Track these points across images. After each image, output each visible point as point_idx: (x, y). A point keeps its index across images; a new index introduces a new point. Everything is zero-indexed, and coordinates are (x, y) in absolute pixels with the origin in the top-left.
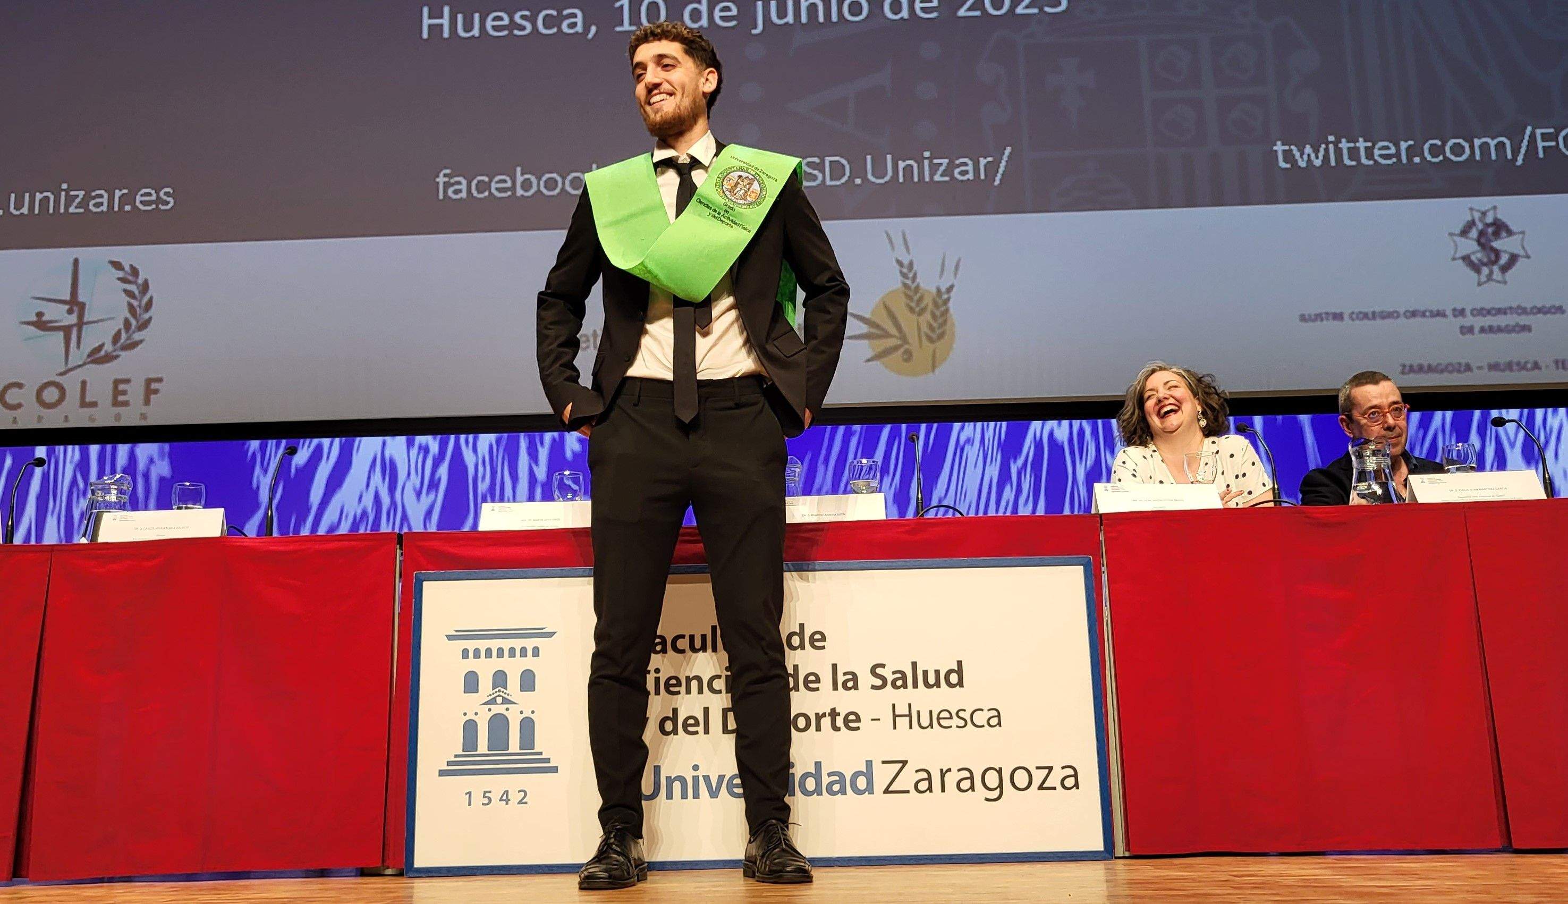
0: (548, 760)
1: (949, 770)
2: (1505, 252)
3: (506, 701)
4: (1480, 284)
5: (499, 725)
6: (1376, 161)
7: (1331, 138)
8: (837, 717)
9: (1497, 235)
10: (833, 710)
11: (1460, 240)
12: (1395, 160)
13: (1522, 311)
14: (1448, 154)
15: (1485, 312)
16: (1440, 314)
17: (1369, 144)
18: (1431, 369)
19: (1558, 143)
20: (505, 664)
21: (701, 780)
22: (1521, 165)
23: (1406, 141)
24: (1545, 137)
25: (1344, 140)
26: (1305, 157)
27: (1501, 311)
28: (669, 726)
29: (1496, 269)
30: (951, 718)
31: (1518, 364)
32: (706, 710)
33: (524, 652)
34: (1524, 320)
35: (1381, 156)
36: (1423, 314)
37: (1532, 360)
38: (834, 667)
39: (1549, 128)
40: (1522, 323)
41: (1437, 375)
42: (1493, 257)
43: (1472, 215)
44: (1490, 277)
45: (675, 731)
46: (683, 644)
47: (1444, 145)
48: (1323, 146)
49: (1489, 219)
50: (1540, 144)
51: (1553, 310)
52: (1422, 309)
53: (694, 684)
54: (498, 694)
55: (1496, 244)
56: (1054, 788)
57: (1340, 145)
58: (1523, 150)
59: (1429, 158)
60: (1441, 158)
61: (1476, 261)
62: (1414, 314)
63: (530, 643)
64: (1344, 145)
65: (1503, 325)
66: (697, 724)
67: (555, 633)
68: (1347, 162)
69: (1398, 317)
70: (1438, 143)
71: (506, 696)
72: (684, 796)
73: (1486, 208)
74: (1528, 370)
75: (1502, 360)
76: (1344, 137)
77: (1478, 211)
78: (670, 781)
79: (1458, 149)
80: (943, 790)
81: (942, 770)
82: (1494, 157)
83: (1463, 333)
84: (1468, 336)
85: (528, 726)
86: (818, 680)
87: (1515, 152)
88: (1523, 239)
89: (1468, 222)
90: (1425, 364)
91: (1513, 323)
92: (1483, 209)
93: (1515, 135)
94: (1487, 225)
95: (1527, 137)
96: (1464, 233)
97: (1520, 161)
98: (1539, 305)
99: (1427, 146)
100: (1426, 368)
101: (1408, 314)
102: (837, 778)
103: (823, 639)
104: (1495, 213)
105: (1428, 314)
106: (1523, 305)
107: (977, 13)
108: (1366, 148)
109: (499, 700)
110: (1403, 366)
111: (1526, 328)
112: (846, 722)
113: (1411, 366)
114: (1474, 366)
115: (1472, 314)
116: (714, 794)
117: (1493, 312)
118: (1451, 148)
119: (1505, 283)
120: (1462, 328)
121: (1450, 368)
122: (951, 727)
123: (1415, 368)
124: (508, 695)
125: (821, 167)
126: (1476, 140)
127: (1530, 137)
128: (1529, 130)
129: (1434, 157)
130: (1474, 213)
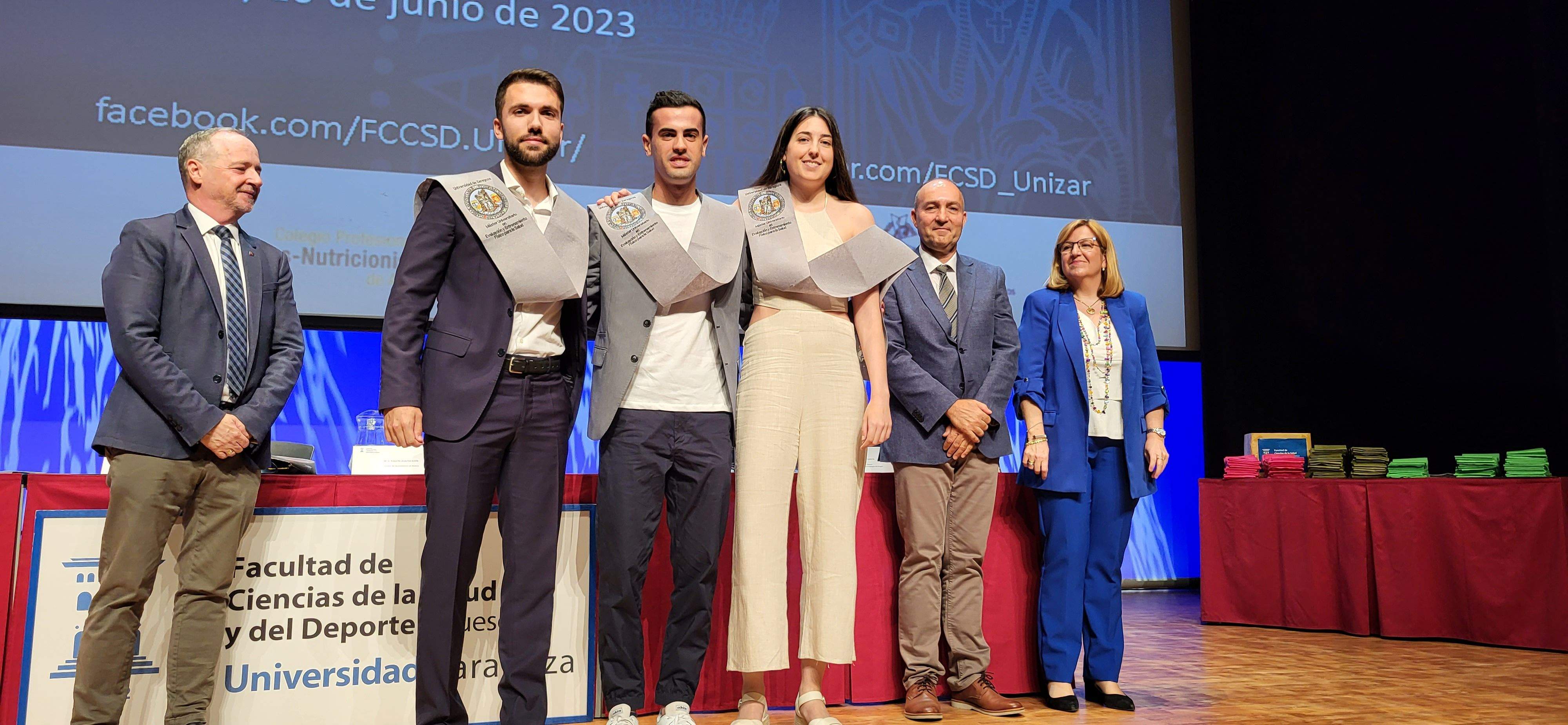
0: (150, 663)
1: (479, 661)
8: (396, 624)
9: (906, 234)
10: (394, 619)
14: (881, 175)
21: (282, 675)
23: (856, 163)
28: (258, 634)
30: (484, 623)
32: (290, 621)
38: (397, 586)
39: (944, 164)
43: (892, 219)
45: (263, 637)
46: (273, 569)
47: (879, 168)
49: (902, 223)
53: (282, 601)
56: (555, 672)
59: (869, 177)
60: (876, 177)
66: (282, 631)
70: (876, 167)
72: (267, 687)
77: (896, 216)
78: (255, 676)
79: (887, 173)
80: (474, 676)
81: (474, 662)
82: (909, 180)
86: (383, 596)
89: (889, 224)
92: (899, 216)
93: (923, 167)
95: (930, 170)
96: (886, 231)
99: (868, 169)
102: (393, 670)
103: (390, 565)
107: (567, 29)
112: (403, 627)
116: (292, 685)
118: (883, 171)
122: (483, 630)
125: (437, 133)
126: (899, 168)
127: (932, 169)
128: (932, 164)
129: (872, 176)
130: (894, 218)
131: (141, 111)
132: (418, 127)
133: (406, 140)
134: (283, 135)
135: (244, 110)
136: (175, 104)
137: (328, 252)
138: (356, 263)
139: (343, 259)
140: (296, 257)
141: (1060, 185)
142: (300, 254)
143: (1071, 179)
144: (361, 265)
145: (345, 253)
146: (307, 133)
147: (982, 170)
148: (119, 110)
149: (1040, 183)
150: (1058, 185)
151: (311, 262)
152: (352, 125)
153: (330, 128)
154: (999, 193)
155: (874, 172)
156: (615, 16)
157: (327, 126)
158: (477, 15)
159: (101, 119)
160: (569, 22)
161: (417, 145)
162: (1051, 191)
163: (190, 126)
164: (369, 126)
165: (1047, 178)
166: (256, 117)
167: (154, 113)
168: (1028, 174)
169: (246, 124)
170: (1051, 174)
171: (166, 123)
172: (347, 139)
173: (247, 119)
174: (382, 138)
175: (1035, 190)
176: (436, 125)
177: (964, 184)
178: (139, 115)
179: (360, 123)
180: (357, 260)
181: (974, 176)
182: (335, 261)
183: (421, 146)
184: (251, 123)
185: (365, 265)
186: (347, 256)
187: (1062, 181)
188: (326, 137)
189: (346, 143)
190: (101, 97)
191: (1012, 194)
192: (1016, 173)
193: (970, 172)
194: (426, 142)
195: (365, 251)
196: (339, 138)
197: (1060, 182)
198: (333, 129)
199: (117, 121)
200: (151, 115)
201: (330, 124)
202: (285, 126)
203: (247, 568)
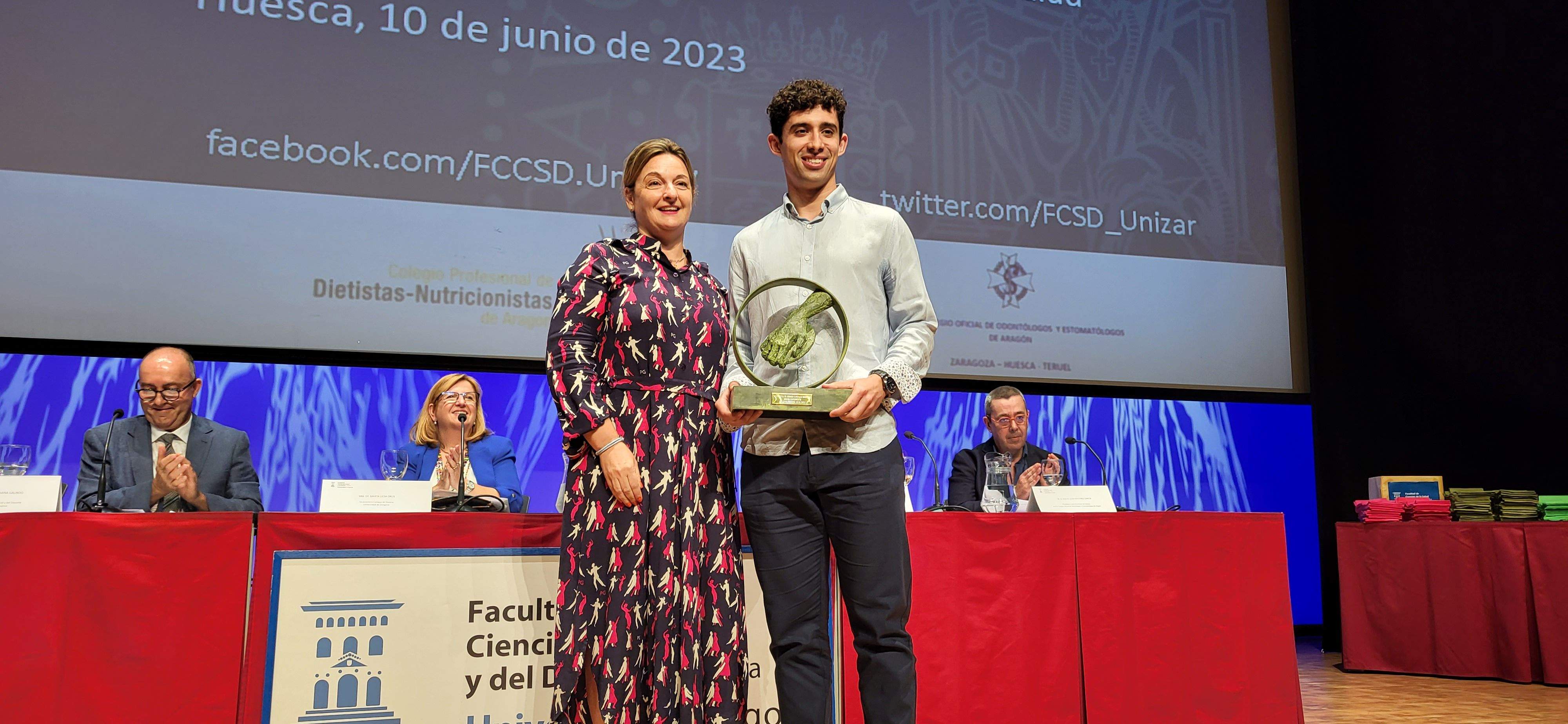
2: (1020, 286)
3: (355, 664)
4: (1004, 306)
5: (348, 685)
6: (945, 213)
7: (918, 193)
9: (1016, 273)
11: (993, 274)
12: (957, 214)
13: (1027, 327)
14: (991, 214)
15: (1005, 326)
16: (978, 325)
17: (942, 200)
18: (970, 363)
19: (1056, 215)
20: (356, 631)
22: (1034, 227)
23: (965, 201)
24: (1049, 210)
25: (926, 196)
26: (901, 204)
27: (1014, 327)
28: (498, 682)
29: (1014, 297)
31: (1022, 364)
32: (530, 668)
33: (373, 621)
34: (1028, 334)
35: (949, 210)
36: (967, 324)
37: (1030, 362)
39: (1052, 203)
40: (1026, 336)
41: (973, 367)
42: (1012, 289)
43: (1002, 258)
44: (1009, 302)
45: (503, 686)
46: (513, 613)
47: (988, 207)
48: (913, 198)
49: (1012, 263)
50: (1046, 214)
51: (1045, 328)
52: (968, 320)
53: (521, 647)
54: (348, 657)
55: (1015, 280)
57: (923, 199)
58: (1035, 217)
59: (979, 215)
60: (986, 216)
61: (1002, 291)
62: (961, 324)
63: (379, 614)
64: (926, 199)
65: (1015, 335)
66: (522, 680)
67: (403, 604)
68: (928, 212)
69: (952, 325)
70: (985, 205)
71: (356, 659)
73: (1012, 254)
74: (1027, 368)
75: (1013, 360)
76: (926, 193)
77: (1006, 256)
79: (996, 212)
82: (1018, 219)
83: (991, 340)
84: (994, 342)
85: (374, 685)
87: (1031, 218)
88: (1031, 278)
90: (966, 359)
91: (1021, 336)
92: (1009, 255)
93: (1032, 206)
94: (1011, 266)
95: (1038, 208)
96: (996, 270)
97: (1033, 225)
98: (1037, 325)
99: (978, 207)
100: (966, 363)
101: (958, 324)
104: (1016, 259)
105: (971, 324)
106: (1028, 324)
107: (679, 63)
108: (940, 203)
109: (349, 663)
110: (953, 359)
111: (1029, 340)
113: (958, 360)
114: (996, 363)
115: (997, 327)
117: (1010, 327)
118: (992, 210)
119: (1018, 307)
120: (991, 336)
121: (981, 363)
123: (960, 362)
124: (358, 658)
125: (550, 168)
126: (1008, 206)
127: (1040, 208)
128: (1040, 203)
129: (981, 214)
130: (1004, 257)
131: (252, 143)
132: (531, 162)
133: (519, 175)
134: (396, 169)
135: (357, 143)
136: (287, 137)
137: (442, 289)
138: (470, 301)
139: (457, 297)
140: (410, 295)
141: (1166, 225)
142: (414, 291)
143: (1175, 219)
144: (476, 303)
145: (459, 290)
146: (420, 167)
147: (1089, 209)
148: (230, 142)
149: (1146, 223)
150: (1163, 225)
151: (425, 300)
152: (465, 160)
153: (443, 163)
154: (1107, 233)
155: (983, 210)
156: (725, 50)
157: (440, 160)
158: (588, 48)
159: (211, 152)
160: (680, 56)
161: (530, 180)
162: (1157, 231)
163: (302, 159)
164: (482, 160)
165: (1153, 217)
166: (368, 151)
167: (266, 146)
168: (1134, 213)
169: (359, 158)
170: (1157, 214)
171: (277, 157)
172: (461, 174)
173: (360, 153)
174: (495, 173)
175: (1142, 229)
176: (549, 160)
177: (1072, 223)
178: (250, 148)
179: (473, 158)
180: (471, 298)
181: (1081, 215)
182: (449, 299)
183: (535, 181)
184: (364, 156)
185: (479, 303)
186: (461, 294)
187: (1168, 220)
188: (440, 171)
189: (459, 178)
190: (212, 129)
191: (1120, 234)
192: (1122, 212)
193: (1077, 210)
194: (539, 178)
195: (479, 289)
196: (452, 172)
197: (1166, 222)
198: (446, 164)
199: (229, 154)
200: (263, 148)
201: (443, 159)
202: (397, 161)
203: (485, 612)
